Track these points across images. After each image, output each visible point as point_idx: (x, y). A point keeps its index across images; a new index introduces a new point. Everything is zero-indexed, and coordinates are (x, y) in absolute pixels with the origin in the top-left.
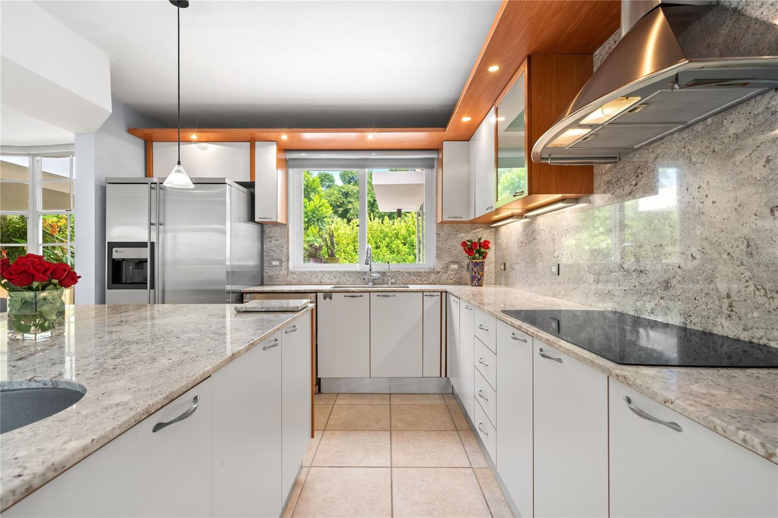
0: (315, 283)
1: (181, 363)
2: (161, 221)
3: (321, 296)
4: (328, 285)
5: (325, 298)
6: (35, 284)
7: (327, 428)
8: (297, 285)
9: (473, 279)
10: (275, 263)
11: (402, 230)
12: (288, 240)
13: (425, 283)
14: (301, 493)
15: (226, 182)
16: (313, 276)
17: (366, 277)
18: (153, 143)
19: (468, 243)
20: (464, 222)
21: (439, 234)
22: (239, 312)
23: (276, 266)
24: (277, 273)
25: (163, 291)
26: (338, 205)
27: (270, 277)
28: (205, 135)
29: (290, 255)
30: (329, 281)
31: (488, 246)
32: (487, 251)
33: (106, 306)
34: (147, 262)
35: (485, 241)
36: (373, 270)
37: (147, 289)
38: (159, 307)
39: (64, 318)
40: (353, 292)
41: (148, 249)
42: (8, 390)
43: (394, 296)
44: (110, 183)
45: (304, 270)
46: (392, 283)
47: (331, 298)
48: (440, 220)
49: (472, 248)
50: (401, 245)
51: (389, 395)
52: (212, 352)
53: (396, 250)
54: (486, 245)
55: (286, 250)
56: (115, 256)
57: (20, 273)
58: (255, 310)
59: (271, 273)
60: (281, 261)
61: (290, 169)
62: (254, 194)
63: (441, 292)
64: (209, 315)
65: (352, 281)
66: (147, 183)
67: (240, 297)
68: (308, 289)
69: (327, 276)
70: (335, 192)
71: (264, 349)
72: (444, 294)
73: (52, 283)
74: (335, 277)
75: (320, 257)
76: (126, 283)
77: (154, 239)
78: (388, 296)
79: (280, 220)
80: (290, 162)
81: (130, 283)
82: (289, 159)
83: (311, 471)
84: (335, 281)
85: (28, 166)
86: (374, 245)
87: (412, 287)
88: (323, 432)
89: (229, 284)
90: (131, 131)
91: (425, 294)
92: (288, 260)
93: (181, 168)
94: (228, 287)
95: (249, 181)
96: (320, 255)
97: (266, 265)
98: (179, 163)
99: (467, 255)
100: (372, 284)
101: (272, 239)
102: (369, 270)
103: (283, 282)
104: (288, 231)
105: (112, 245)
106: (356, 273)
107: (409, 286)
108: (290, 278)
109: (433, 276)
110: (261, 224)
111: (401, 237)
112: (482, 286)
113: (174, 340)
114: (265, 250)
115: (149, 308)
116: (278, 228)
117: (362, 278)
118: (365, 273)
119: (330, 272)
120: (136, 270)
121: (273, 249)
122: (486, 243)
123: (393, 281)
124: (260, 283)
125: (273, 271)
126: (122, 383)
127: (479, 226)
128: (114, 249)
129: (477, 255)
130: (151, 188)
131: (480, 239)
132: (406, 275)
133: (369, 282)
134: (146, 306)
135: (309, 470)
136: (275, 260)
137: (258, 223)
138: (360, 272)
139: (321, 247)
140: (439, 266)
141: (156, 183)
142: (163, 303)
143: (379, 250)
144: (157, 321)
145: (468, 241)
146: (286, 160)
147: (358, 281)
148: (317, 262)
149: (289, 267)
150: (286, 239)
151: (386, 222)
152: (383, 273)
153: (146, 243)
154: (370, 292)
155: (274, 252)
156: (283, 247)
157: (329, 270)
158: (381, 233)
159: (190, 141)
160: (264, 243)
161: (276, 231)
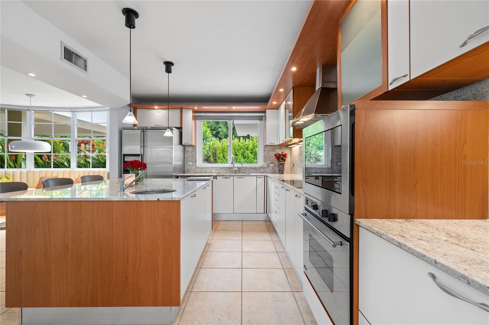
0: (208, 173)
2: (145, 145)
8: (200, 173)
9: (280, 170)
10: (190, 163)
11: (250, 145)
12: (196, 153)
13: (259, 172)
15: (173, 129)
16: (207, 169)
17: (232, 170)
18: (137, 109)
19: (277, 155)
20: (276, 145)
21: (265, 150)
23: (190, 165)
24: (191, 168)
27: (188, 170)
28: (160, 107)
29: (197, 160)
30: (215, 172)
31: (286, 156)
32: (286, 158)
35: (285, 154)
36: (235, 167)
40: (226, 176)
41: (140, 157)
43: (244, 178)
44: (124, 129)
45: (203, 166)
46: (243, 173)
47: (216, 179)
48: (265, 145)
49: (279, 157)
50: (250, 154)
51: (241, 221)
53: (247, 156)
54: (285, 156)
56: (126, 160)
58: (194, 180)
59: (188, 168)
60: (193, 162)
61: (197, 120)
62: (182, 132)
63: (265, 176)
65: (225, 171)
66: (140, 129)
67: (177, 177)
68: (206, 175)
69: (214, 169)
72: (266, 177)
74: (217, 170)
75: (210, 161)
77: (142, 153)
78: (242, 178)
79: (193, 144)
82: (197, 116)
83: (212, 241)
84: (217, 171)
85: (71, 117)
87: (252, 174)
89: (173, 172)
90: (129, 105)
91: (258, 177)
92: (196, 162)
94: (173, 174)
95: (180, 126)
96: (210, 159)
97: (186, 164)
99: (277, 160)
100: (234, 172)
101: (189, 152)
102: (233, 167)
103: (193, 172)
104: (196, 148)
105: (125, 155)
106: (227, 168)
108: (197, 170)
109: (262, 170)
110: (184, 146)
111: (250, 149)
112: (283, 174)
114: (185, 157)
116: (192, 147)
117: (230, 170)
118: (231, 168)
119: (215, 167)
122: (285, 155)
123: (244, 171)
124: (183, 173)
127: (283, 147)
128: (126, 157)
129: (281, 160)
130: (142, 131)
131: (283, 153)
132: (250, 169)
137: (183, 145)
138: (229, 168)
139: (210, 156)
140: (265, 165)
141: (144, 129)
143: (237, 156)
145: (277, 154)
146: (195, 116)
147: (228, 172)
148: (209, 163)
149: (196, 165)
150: (195, 152)
151: (241, 141)
152: (239, 168)
153: (140, 154)
154: (233, 176)
155: (190, 158)
156: (194, 156)
157: (215, 166)
158: (239, 147)
159: (155, 109)
160: (185, 154)
161: (190, 149)
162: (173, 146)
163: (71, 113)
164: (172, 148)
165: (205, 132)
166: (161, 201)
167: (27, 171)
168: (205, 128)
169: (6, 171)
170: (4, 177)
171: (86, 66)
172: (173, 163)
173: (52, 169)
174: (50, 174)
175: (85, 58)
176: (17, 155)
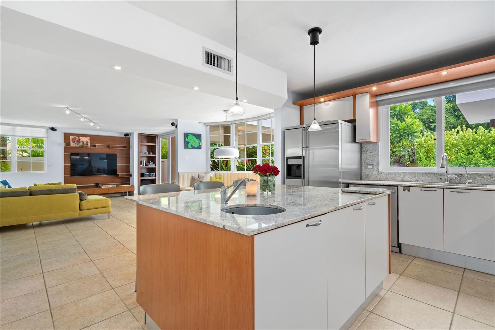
0: (399, 180)
1: (315, 207)
2: (307, 146)
3: (401, 189)
4: (409, 182)
5: (404, 190)
6: (268, 174)
7: (403, 274)
8: (385, 181)
10: (369, 167)
14: (380, 300)
15: (339, 122)
16: (397, 175)
17: (443, 177)
18: (304, 107)
22: (343, 192)
23: (370, 169)
24: (371, 173)
25: (309, 181)
26: (431, 121)
27: (366, 175)
28: (327, 98)
29: (380, 162)
30: (410, 179)
33: (285, 185)
34: (301, 166)
36: (449, 172)
37: (301, 179)
38: (307, 187)
39: (275, 187)
40: (427, 187)
41: (302, 160)
42: (265, 207)
43: (468, 192)
44: (287, 130)
45: (390, 171)
46: (469, 183)
47: (409, 191)
51: (463, 269)
52: (328, 205)
55: (377, 159)
56: (289, 163)
57: (264, 170)
58: (352, 192)
59: (367, 173)
60: (373, 165)
61: (380, 107)
62: (356, 126)
64: (329, 192)
65: (429, 180)
66: (301, 128)
67: (348, 185)
68: (392, 183)
69: (408, 176)
70: (427, 112)
71: (354, 210)
73: (272, 174)
74: (415, 177)
75: (403, 163)
76: (293, 176)
77: (304, 155)
78: (463, 192)
79: (373, 139)
80: (380, 102)
81: (295, 176)
82: (379, 101)
83: (388, 292)
85: (257, 125)
86: (466, 152)
87: (489, 187)
88: (400, 276)
89: (341, 179)
90: (294, 103)
92: (378, 165)
93: (316, 121)
94: (340, 180)
95: (352, 119)
96: (403, 161)
97: (364, 168)
98: (315, 119)
100: (448, 182)
101: (367, 152)
102: (445, 172)
103: (375, 179)
104: (378, 146)
105: (288, 158)
106: (434, 174)
107: (488, 186)
108: (379, 177)
110: (361, 143)
113: (313, 199)
114: (363, 159)
115: (302, 187)
116: (371, 145)
117: (439, 178)
118: (442, 174)
119: (411, 173)
120: (297, 170)
121: (368, 158)
123: (471, 181)
124: (360, 179)
125: (368, 172)
126: (296, 209)
128: (288, 160)
130: (303, 130)
133: (445, 181)
134: (301, 186)
135: (387, 292)
136: (370, 165)
137: (358, 143)
138: (437, 174)
139: (404, 156)
141: (305, 127)
142: (308, 185)
144: (305, 193)
146: (377, 102)
147: (436, 180)
148: (400, 166)
149: (379, 170)
150: (377, 151)
151: (480, 131)
152: (460, 175)
153: (301, 157)
154: (443, 188)
155: (369, 160)
156: (375, 157)
157: (409, 171)
158: (474, 141)
159: (320, 102)
160: (363, 154)
161: (370, 147)
162: (338, 144)
163: (257, 121)
164: (338, 149)
165: (411, 125)
166: (227, 230)
167: (231, 173)
168: (410, 119)
169: (219, 173)
170: (218, 178)
171: (230, 66)
172: (340, 167)
173: (246, 172)
174: (244, 176)
175: (228, 59)
176: (227, 160)
